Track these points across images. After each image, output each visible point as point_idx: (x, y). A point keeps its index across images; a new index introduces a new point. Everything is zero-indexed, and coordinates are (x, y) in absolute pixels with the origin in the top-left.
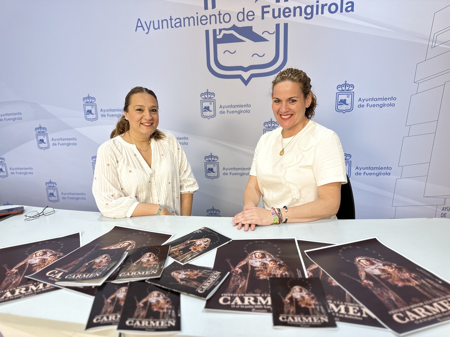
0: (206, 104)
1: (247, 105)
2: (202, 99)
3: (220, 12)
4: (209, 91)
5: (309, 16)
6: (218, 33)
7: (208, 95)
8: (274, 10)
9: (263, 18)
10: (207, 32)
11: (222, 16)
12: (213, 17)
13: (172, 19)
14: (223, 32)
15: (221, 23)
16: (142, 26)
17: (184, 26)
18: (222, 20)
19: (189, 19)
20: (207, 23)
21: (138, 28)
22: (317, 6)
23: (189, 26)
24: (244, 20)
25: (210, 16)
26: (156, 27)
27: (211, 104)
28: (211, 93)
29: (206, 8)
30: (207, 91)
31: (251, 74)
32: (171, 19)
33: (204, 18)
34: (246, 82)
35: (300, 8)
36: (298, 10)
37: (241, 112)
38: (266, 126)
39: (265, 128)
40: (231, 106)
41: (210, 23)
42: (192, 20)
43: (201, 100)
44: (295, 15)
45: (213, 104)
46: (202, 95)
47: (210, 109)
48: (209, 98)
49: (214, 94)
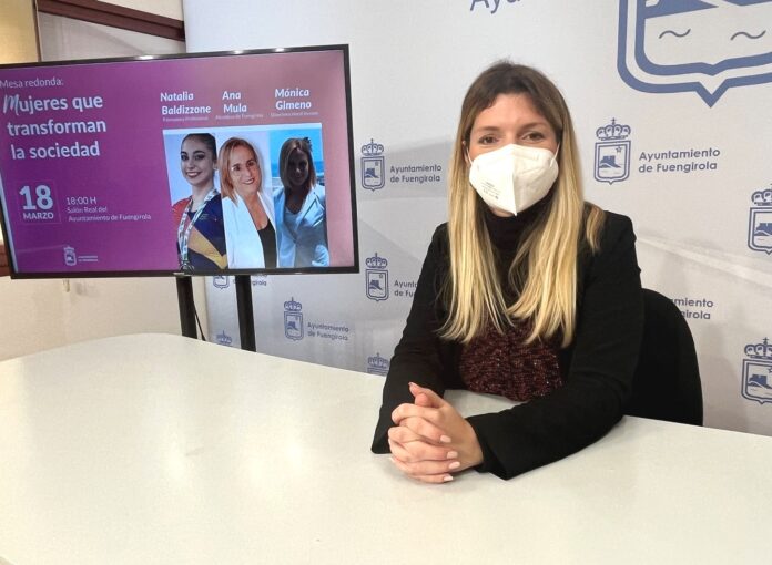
0: (606, 152)
1: (709, 152)
2: (600, 141)
4: (617, 123)
7: (613, 132)
21: (476, 4)
27: (619, 150)
28: (622, 127)
30: (614, 123)
31: (727, 81)
34: (711, 99)
37: (694, 167)
38: (760, 200)
39: (756, 206)
40: (669, 155)
43: (596, 144)
45: (623, 151)
46: (599, 131)
47: (617, 163)
48: (617, 138)
49: (628, 129)
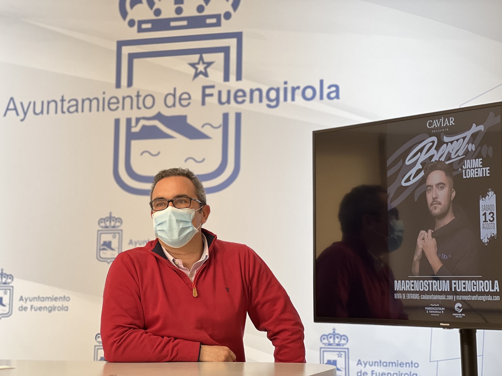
0: (106, 238)
2: (101, 229)
3: (138, 92)
4: (113, 215)
5: (273, 104)
6: (133, 123)
7: (110, 222)
8: (220, 93)
9: (203, 103)
10: (117, 122)
11: (141, 99)
12: (128, 101)
13: (65, 100)
14: (142, 123)
15: (139, 108)
16: (15, 109)
17: (83, 111)
18: (141, 105)
19: (91, 101)
20: (117, 108)
21: (9, 112)
22: (286, 90)
23: (90, 110)
24: (174, 105)
25: (124, 98)
26: (38, 110)
27: (114, 237)
28: (116, 219)
29: (118, 85)
30: (110, 216)
32: (63, 100)
33: (114, 100)
35: (260, 90)
36: (256, 94)
41: (123, 108)
42: (95, 103)
43: (98, 231)
44: (251, 101)
45: (117, 237)
46: (100, 221)
48: (114, 227)
49: (120, 220)
